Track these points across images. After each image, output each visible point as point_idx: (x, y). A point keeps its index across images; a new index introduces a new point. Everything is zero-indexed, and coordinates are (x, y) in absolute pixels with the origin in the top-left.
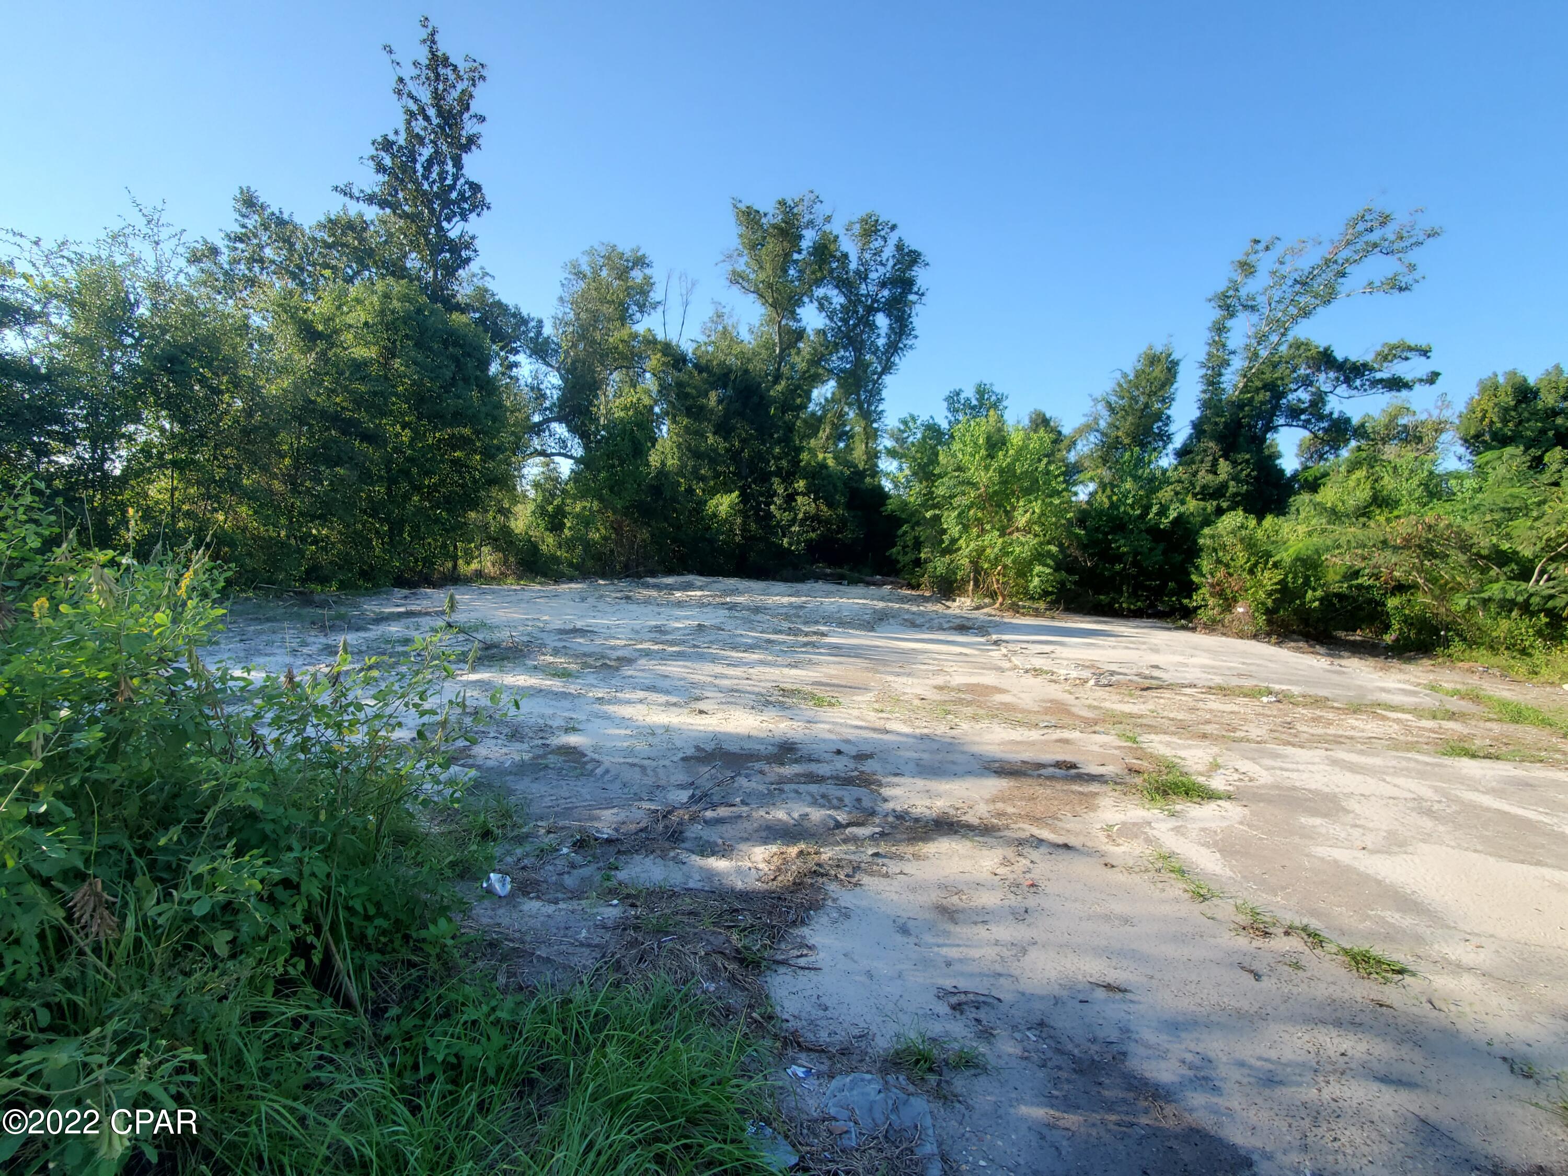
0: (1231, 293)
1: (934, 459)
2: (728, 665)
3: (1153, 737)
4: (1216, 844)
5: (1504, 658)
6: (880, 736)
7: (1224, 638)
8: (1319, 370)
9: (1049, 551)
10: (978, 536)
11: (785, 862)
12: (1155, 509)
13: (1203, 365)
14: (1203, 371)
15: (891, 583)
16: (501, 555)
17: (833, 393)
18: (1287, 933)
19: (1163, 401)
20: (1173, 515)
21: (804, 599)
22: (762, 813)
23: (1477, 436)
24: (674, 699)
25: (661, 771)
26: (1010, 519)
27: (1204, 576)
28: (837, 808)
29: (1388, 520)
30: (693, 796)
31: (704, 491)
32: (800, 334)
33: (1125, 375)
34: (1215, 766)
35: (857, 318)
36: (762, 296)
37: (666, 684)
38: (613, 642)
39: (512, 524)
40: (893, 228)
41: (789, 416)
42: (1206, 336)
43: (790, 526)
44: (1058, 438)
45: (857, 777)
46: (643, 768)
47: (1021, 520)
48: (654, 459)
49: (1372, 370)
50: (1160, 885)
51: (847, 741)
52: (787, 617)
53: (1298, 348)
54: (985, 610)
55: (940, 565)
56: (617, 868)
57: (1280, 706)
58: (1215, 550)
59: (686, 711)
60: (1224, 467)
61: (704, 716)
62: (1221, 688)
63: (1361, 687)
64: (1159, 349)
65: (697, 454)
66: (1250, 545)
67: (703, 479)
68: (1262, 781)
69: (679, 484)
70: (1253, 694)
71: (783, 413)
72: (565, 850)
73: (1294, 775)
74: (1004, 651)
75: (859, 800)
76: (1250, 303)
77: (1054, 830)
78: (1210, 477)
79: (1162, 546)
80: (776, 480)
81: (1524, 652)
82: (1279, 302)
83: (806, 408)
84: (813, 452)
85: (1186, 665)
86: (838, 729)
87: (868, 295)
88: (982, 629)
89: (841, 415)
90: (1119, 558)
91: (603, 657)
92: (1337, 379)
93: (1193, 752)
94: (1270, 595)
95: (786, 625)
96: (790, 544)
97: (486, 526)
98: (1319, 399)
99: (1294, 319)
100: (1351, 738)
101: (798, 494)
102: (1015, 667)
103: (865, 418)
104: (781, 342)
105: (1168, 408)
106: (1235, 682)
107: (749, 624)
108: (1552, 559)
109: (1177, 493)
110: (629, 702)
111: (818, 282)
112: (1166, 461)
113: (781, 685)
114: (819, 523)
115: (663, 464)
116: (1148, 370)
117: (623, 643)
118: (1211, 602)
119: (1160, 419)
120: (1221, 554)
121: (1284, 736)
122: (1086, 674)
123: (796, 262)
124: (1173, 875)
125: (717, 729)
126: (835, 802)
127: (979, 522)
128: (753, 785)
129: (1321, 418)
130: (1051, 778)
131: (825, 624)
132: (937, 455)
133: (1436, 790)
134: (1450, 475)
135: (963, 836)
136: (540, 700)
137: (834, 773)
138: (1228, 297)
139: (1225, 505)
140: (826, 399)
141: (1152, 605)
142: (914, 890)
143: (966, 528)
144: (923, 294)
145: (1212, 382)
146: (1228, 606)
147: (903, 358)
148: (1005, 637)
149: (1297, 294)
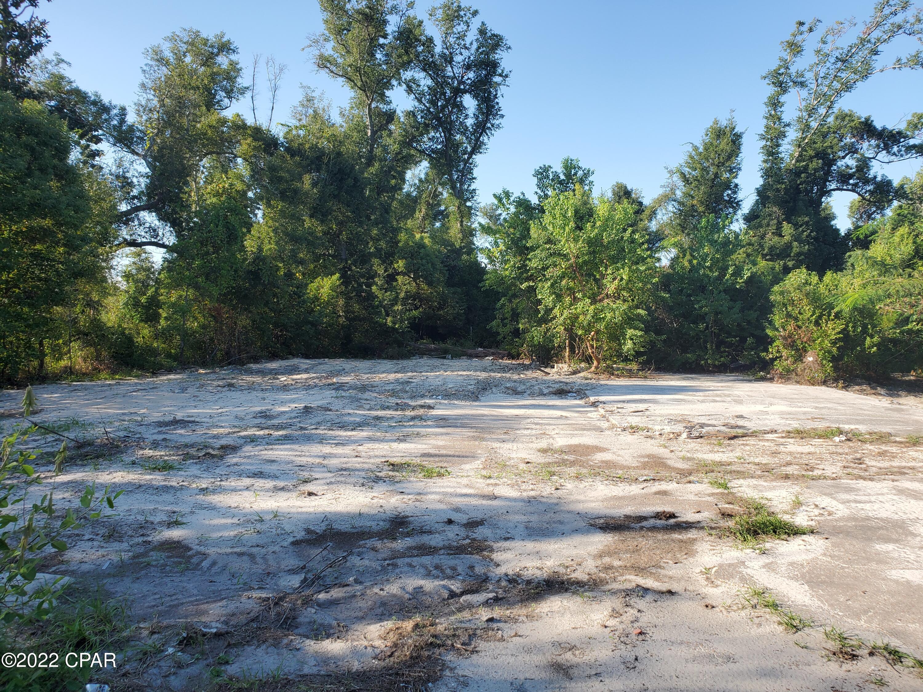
0: (782, 70)
1: (526, 234)
2: (337, 444)
3: (741, 481)
4: (803, 576)
6: (490, 502)
7: (798, 386)
8: (862, 138)
9: (639, 314)
10: (571, 305)
11: (401, 636)
12: (730, 271)
13: (762, 137)
14: (763, 143)
15: (493, 354)
16: (92, 349)
17: (427, 174)
18: (871, 654)
19: (731, 171)
20: (747, 274)
21: (410, 374)
22: (376, 590)
24: (281, 484)
25: (270, 557)
26: (601, 287)
27: (777, 330)
28: (450, 578)
30: (305, 579)
31: (304, 274)
32: (390, 116)
33: (696, 148)
34: (798, 504)
35: (446, 100)
36: (350, 79)
37: (273, 468)
38: (215, 431)
39: (104, 317)
40: (475, 13)
41: (384, 197)
42: (764, 110)
43: (393, 305)
44: (640, 209)
45: (469, 545)
46: (252, 557)
47: (611, 287)
48: (250, 244)
49: (906, 137)
50: (756, 621)
51: (457, 510)
52: (394, 393)
53: (843, 119)
54: (582, 374)
55: (537, 334)
56: (227, 663)
57: (851, 444)
58: (785, 305)
59: (295, 494)
60: (787, 229)
61: (313, 498)
62: (799, 432)
63: (917, 422)
64: (724, 123)
65: (294, 239)
66: (814, 299)
67: (301, 262)
68: (839, 514)
69: (278, 269)
70: (826, 435)
71: (378, 194)
72: (171, 650)
73: (867, 506)
74: (602, 411)
75: (472, 567)
76: (799, 80)
77: (658, 579)
78: (776, 239)
79: (739, 305)
80: (376, 261)
82: (824, 78)
83: (401, 189)
84: (410, 233)
85: (767, 413)
86: (448, 499)
87: (454, 77)
88: (580, 392)
89: (436, 195)
90: (702, 318)
91: (206, 447)
92: (878, 146)
93: (777, 493)
94: (834, 343)
95: (393, 401)
96: (394, 323)
97: (75, 321)
98: (864, 165)
99: (838, 93)
100: (913, 468)
101: (398, 274)
102: (614, 426)
103: (458, 198)
104: (372, 126)
105: (735, 177)
106: (810, 425)
107: (356, 402)
109: (748, 255)
110: (235, 490)
111: (406, 65)
112: (738, 225)
113: (392, 460)
114: (421, 301)
115: (260, 249)
116: (715, 143)
117: (227, 430)
118: (785, 353)
119: (728, 187)
120: (790, 308)
121: (856, 472)
122: (679, 428)
123: (382, 46)
124: (768, 610)
125: (328, 509)
126: (448, 571)
127: (571, 291)
128: (366, 562)
129: (867, 181)
130: (653, 529)
131: (431, 397)
132: (528, 230)
135: (574, 593)
136: (138, 496)
137: (446, 543)
138: (780, 74)
139: (790, 264)
140: (420, 180)
141: (734, 360)
142: (529, 651)
143: (559, 297)
144: (507, 76)
145: (772, 152)
146: (799, 356)
147: (491, 138)
148: (602, 398)
149: (839, 70)
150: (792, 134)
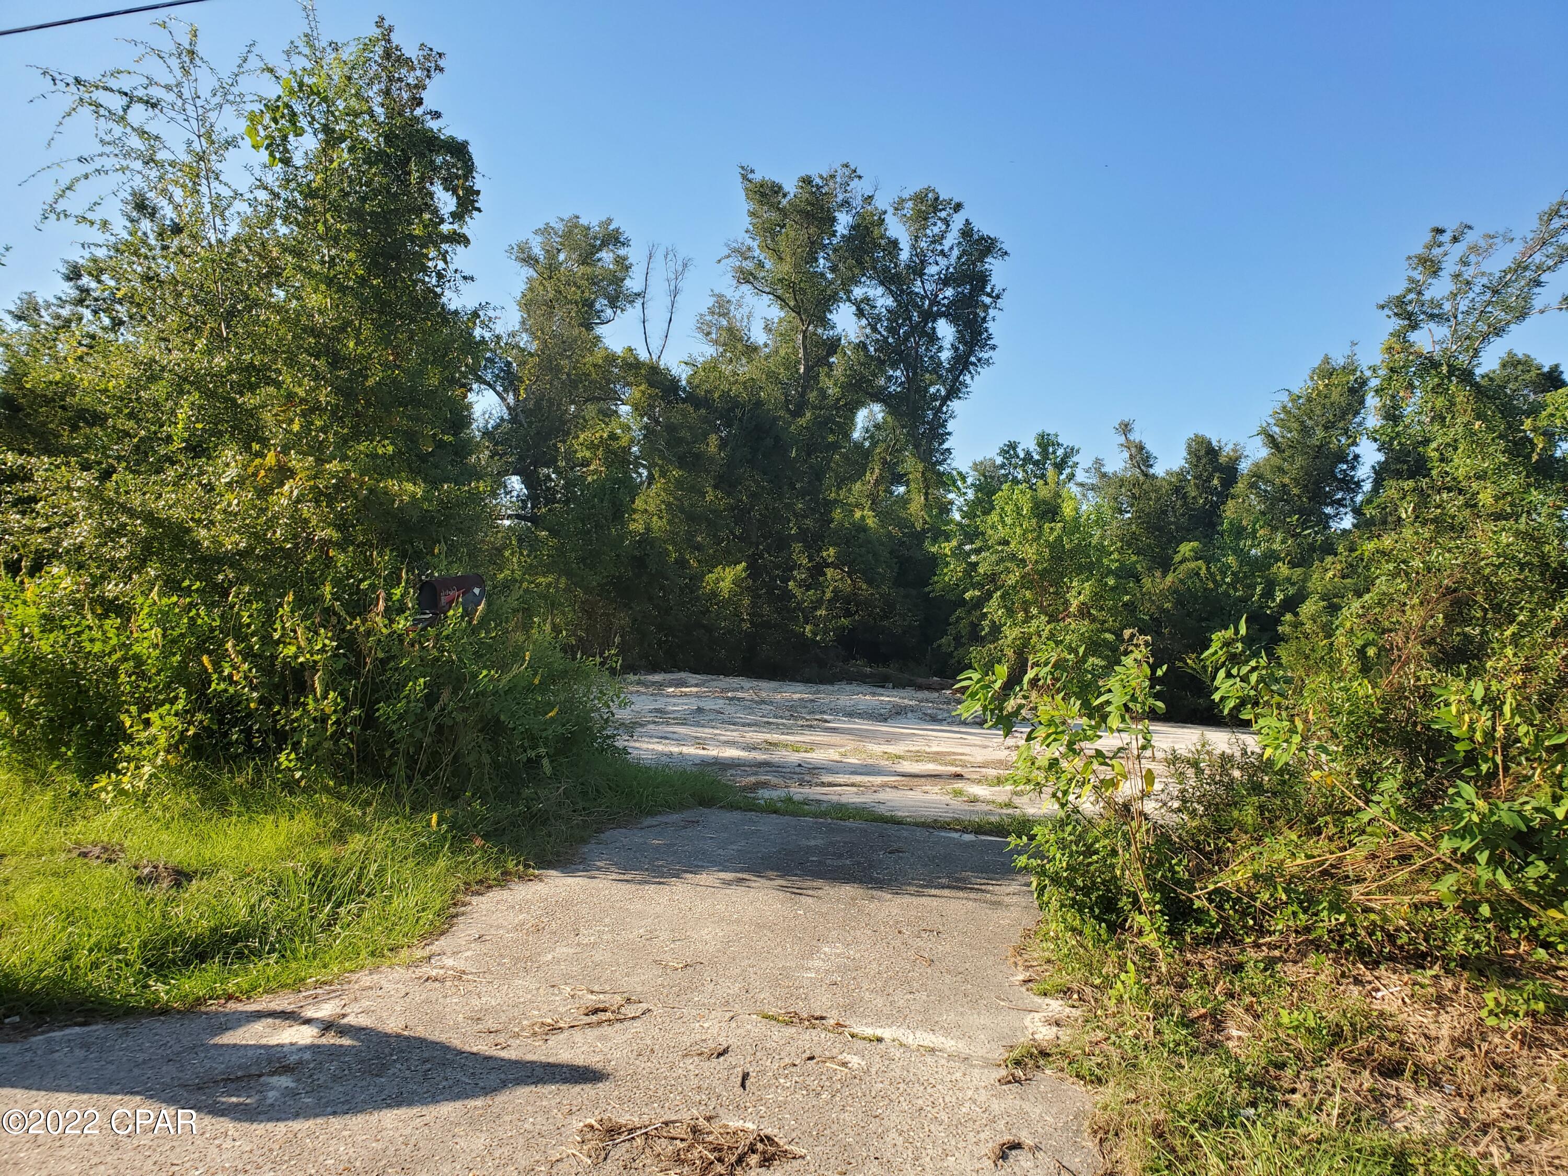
0: (1411, 297)
17: (885, 419)
31: (699, 561)
32: (833, 346)
35: (911, 327)
36: (780, 298)
40: (958, 207)
41: (817, 458)
43: (815, 609)
64: (1339, 360)
65: (692, 517)
67: (698, 546)
69: (668, 553)
71: (809, 455)
76: (1436, 311)
80: (798, 546)
84: (847, 509)
87: (925, 296)
89: (895, 450)
96: (815, 633)
99: (1485, 337)
101: (827, 565)
103: (922, 461)
104: (806, 360)
111: (857, 280)
114: (856, 605)
138: (1409, 302)
144: (999, 296)
147: (976, 377)
149: (1489, 303)
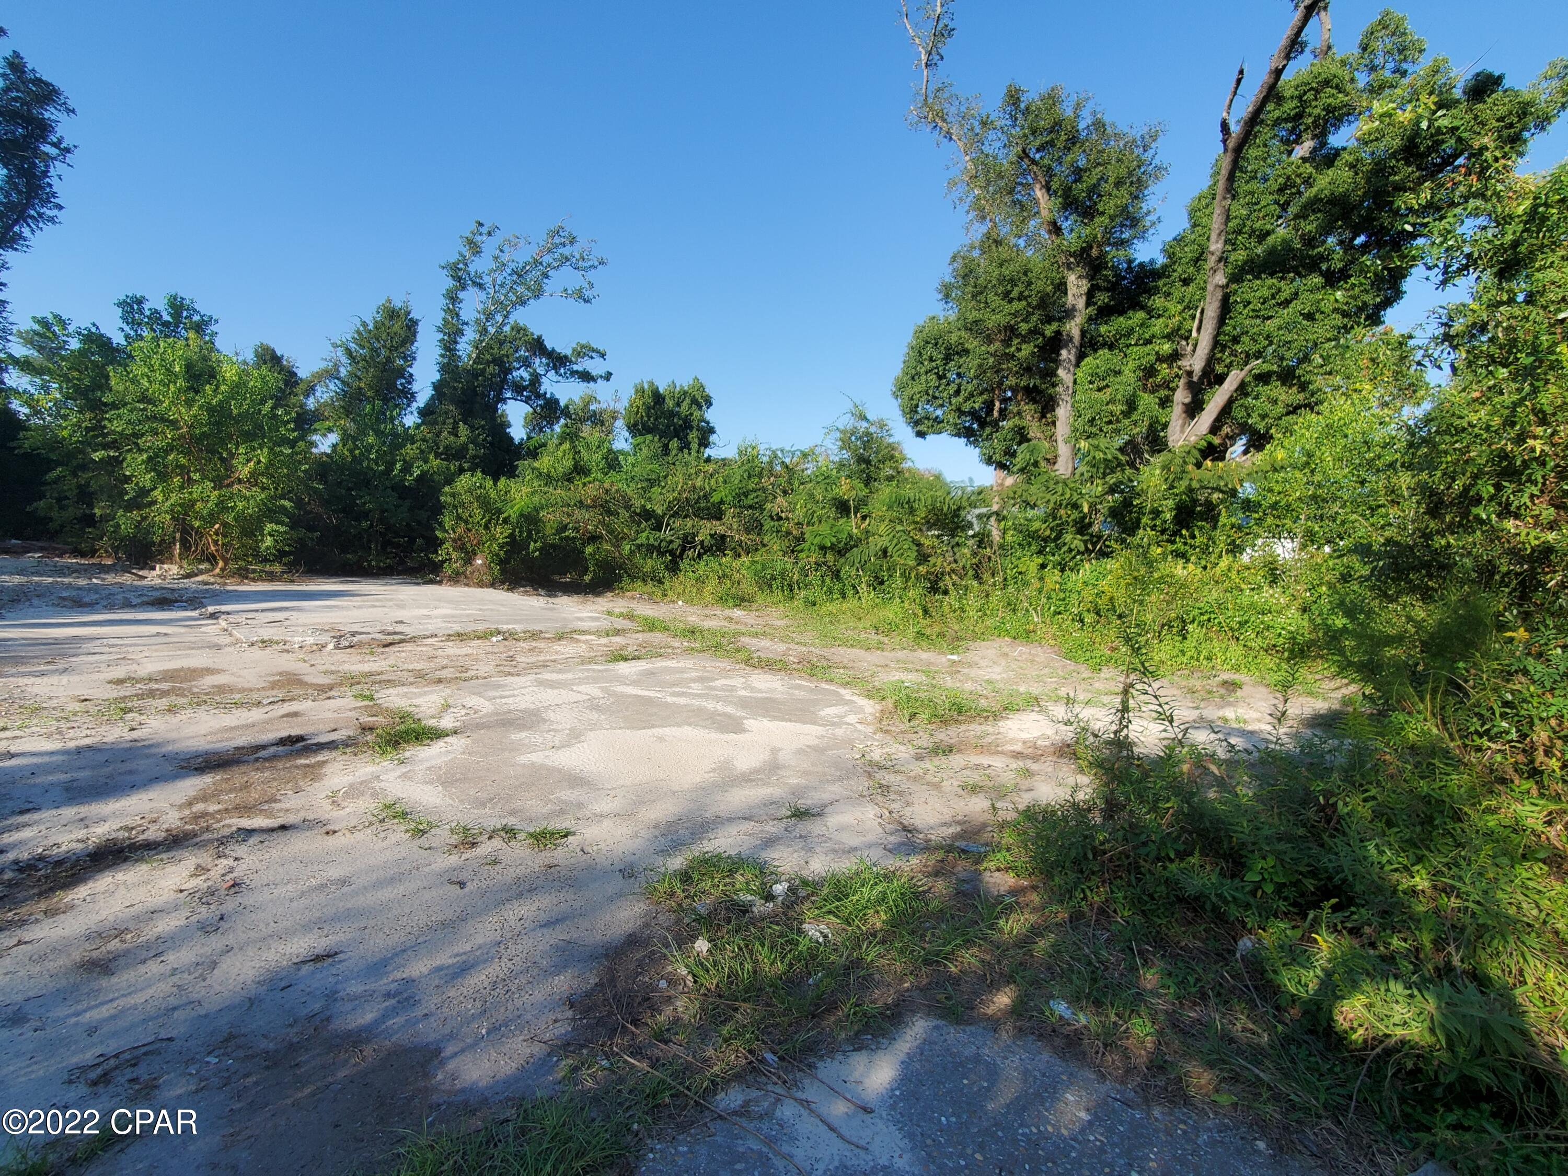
0: (461, 266)
1: (102, 382)
3: (391, 691)
4: (439, 778)
5: (650, 587)
7: (466, 589)
8: (535, 354)
9: (283, 506)
10: (182, 488)
12: (398, 466)
13: (440, 330)
14: (441, 336)
15: (41, 549)
18: (490, 838)
19: (405, 358)
20: (417, 472)
23: (635, 425)
26: (230, 469)
27: (447, 532)
29: (584, 484)
34: (447, 707)
42: (441, 302)
47: (244, 471)
50: (383, 835)
53: (518, 332)
54: (200, 578)
55: (126, 522)
57: (506, 643)
58: (455, 507)
60: (463, 429)
62: (459, 635)
63: (565, 619)
64: (398, 304)
66: (485, 503)
68: (485, 711)
70: (485, 636)
73: (510, 700)
74: (223, 624)
76: (478, 280)
77: (270, 814)
78: (452, 438)
79: (407, 503)
81: (660, 582)
82: (501, 286)
85: (429, 617)
88: (194, 601)
90: (366, 515)
92: (548, 365)
93: (427, 698)
94: (501, 547)
98: (536, 380)
99: (514, 305)
100: (555, 661)
102: (238, 641)
105: (410, 366)
106: (471, 627)
108: (672, 516)
109: (422, 452)
112: (410, 420)
116: (387, 323)
118: (454, 555)
119: (403, 376)
120: (460, 511)
121: (507, 669)
122: (324, 638)
124: (396, 821)
127: (183, 470)
129: (538, 396)
130: (274, 757)
132: (107, 377)
133: (602, 689)
134: (621, 452)
135: (137, 861)
138: (460, 270)
139: (466, 466)
141: (402, 562)
143: (162, 476)
144: (68, 150)
145: (449, 347)
146: (469, 559)
148: (224, 608)
149: (515, 282)
150: (470, 334)
